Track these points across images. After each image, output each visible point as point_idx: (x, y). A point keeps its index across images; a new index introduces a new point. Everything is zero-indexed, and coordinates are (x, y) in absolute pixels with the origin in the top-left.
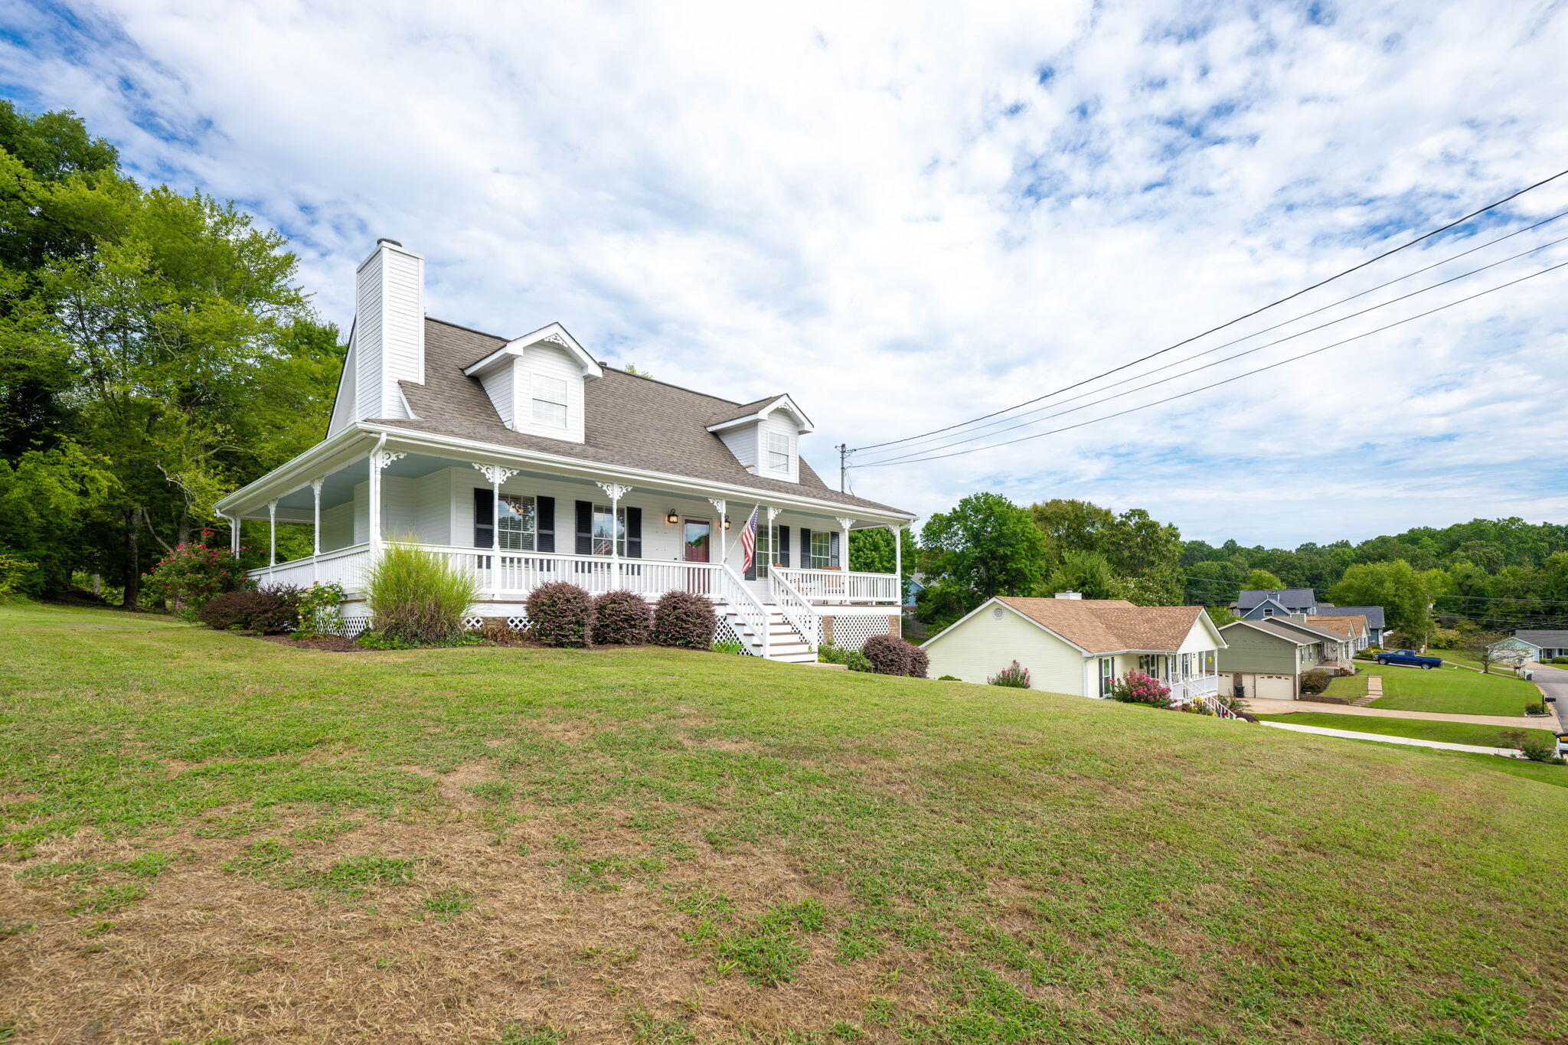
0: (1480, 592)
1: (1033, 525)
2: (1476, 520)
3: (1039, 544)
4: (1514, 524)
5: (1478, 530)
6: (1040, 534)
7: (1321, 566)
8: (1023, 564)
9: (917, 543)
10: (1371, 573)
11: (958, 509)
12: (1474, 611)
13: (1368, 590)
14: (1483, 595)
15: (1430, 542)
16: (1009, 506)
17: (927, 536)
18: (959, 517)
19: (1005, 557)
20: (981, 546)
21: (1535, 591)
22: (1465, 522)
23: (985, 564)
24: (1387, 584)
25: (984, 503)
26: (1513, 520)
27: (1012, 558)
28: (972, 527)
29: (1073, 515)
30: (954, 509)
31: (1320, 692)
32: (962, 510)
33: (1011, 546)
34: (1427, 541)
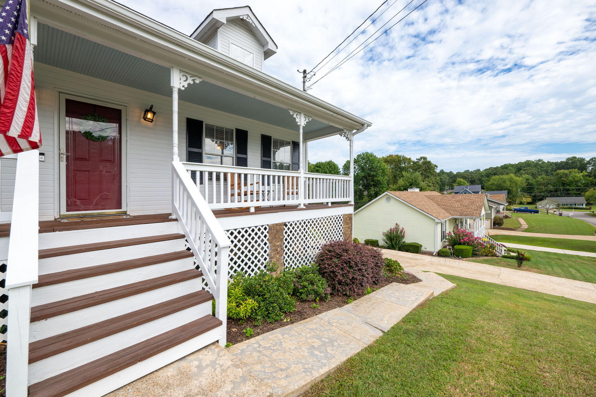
0: (532, 185)
1: (384, 164)
2: (527, 161)
3: (386, 170)
4: (540, 162)
5: (528, 164)
6: (386, 166)
7: (475, 177)
8: (380, 178)
9: (341, 171)
10: (501, 179)
11: (356, 158)
12: (529, 191)
13: (500, 185)
14: (532, 186)
15: (512, 168)
16: (375, 157)
17: (344, 169)
18: (357, 161)
19: (373, 176)
20: (365, 172)
21: (551, 184)
22: (523, 161)
23: (366, 178)
24: (507, 183)
25: (366, 156)
26: (540, 160)
27: (376, 176)
28: (361, 165)
29: (397, 160)
30: (355, 158)
31: (502, 225)
32: (358, 159)
33: (376, 171)
34: (510, 168)
